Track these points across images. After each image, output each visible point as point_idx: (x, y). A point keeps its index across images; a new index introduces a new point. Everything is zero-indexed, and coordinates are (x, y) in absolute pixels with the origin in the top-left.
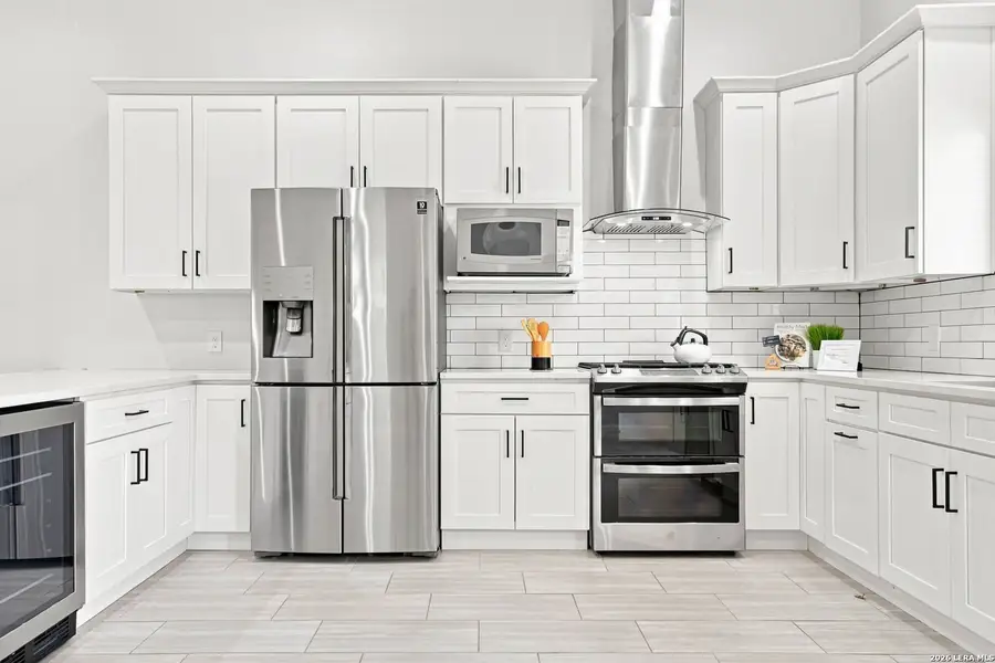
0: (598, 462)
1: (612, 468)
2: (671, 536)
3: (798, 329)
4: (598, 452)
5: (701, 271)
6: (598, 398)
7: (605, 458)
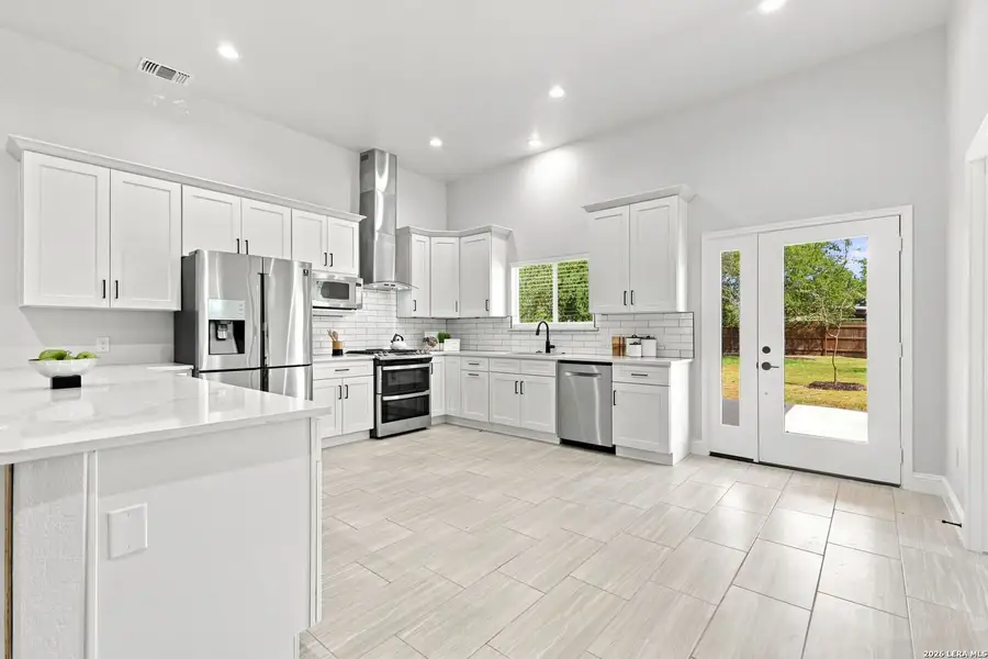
0: (379, 397)
1: (386, 398)
2: (407, 425)
3: (434, 335)
4: (380, 391)
5: (394, 308)
6: (379, 368)
7: (383, 395)
